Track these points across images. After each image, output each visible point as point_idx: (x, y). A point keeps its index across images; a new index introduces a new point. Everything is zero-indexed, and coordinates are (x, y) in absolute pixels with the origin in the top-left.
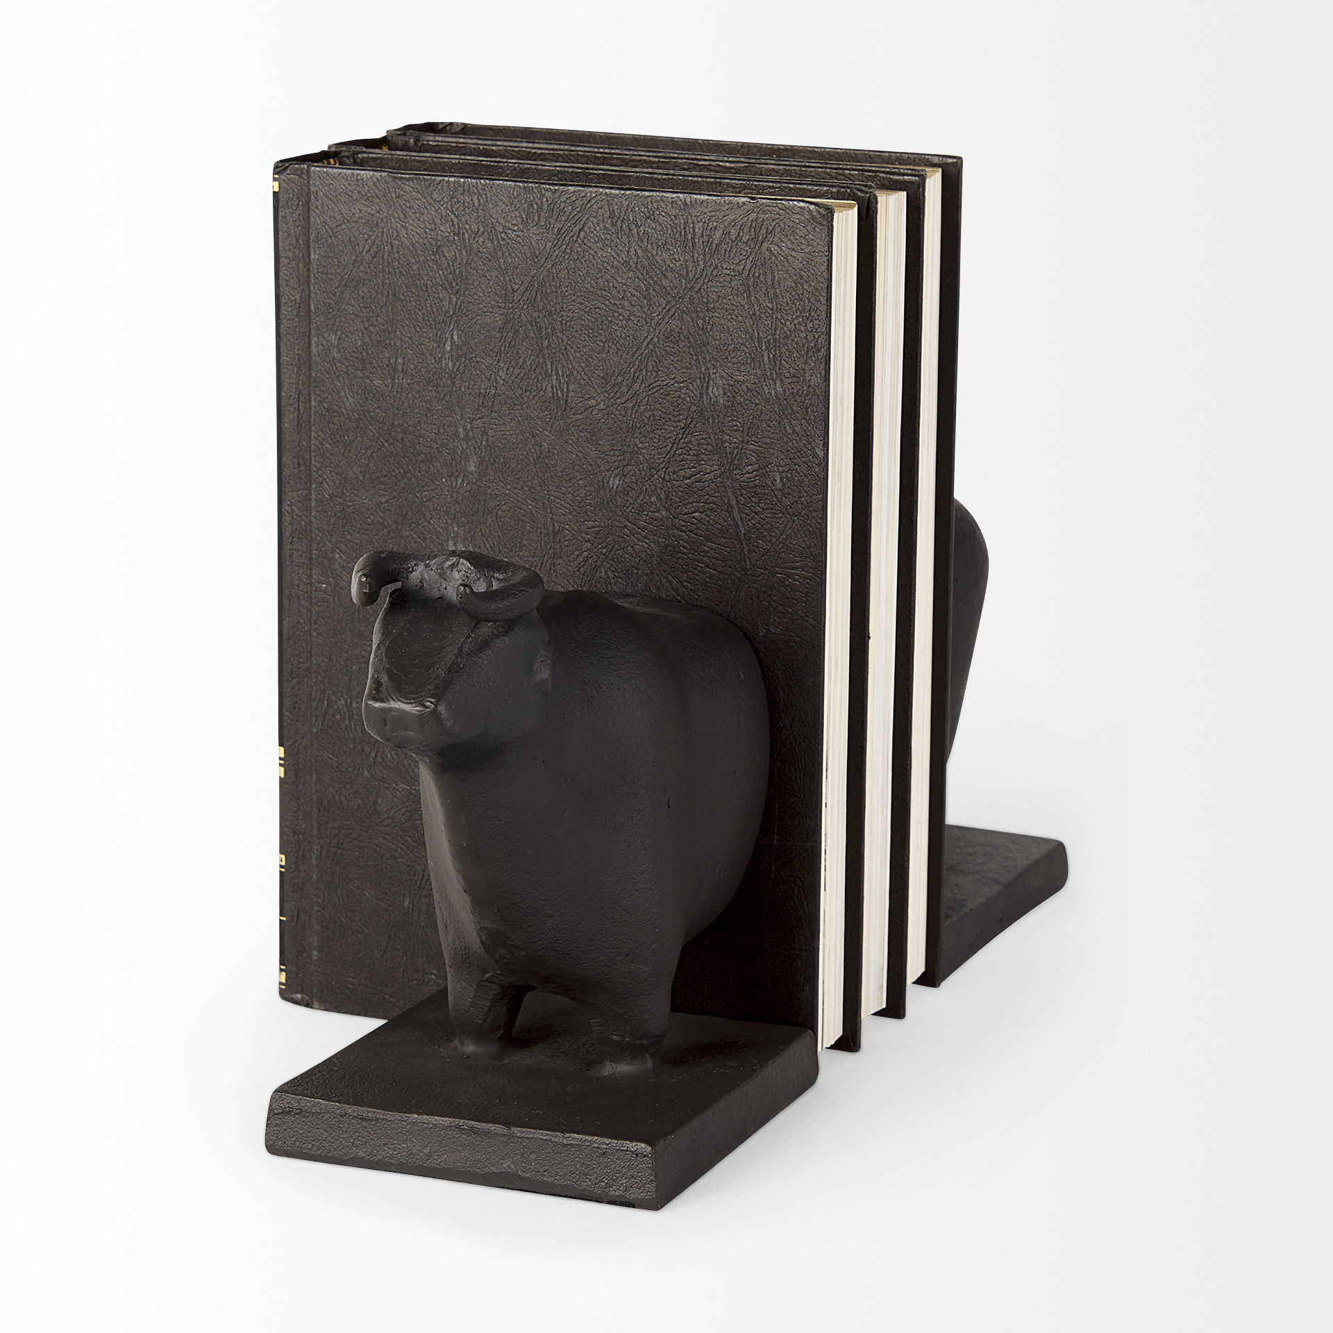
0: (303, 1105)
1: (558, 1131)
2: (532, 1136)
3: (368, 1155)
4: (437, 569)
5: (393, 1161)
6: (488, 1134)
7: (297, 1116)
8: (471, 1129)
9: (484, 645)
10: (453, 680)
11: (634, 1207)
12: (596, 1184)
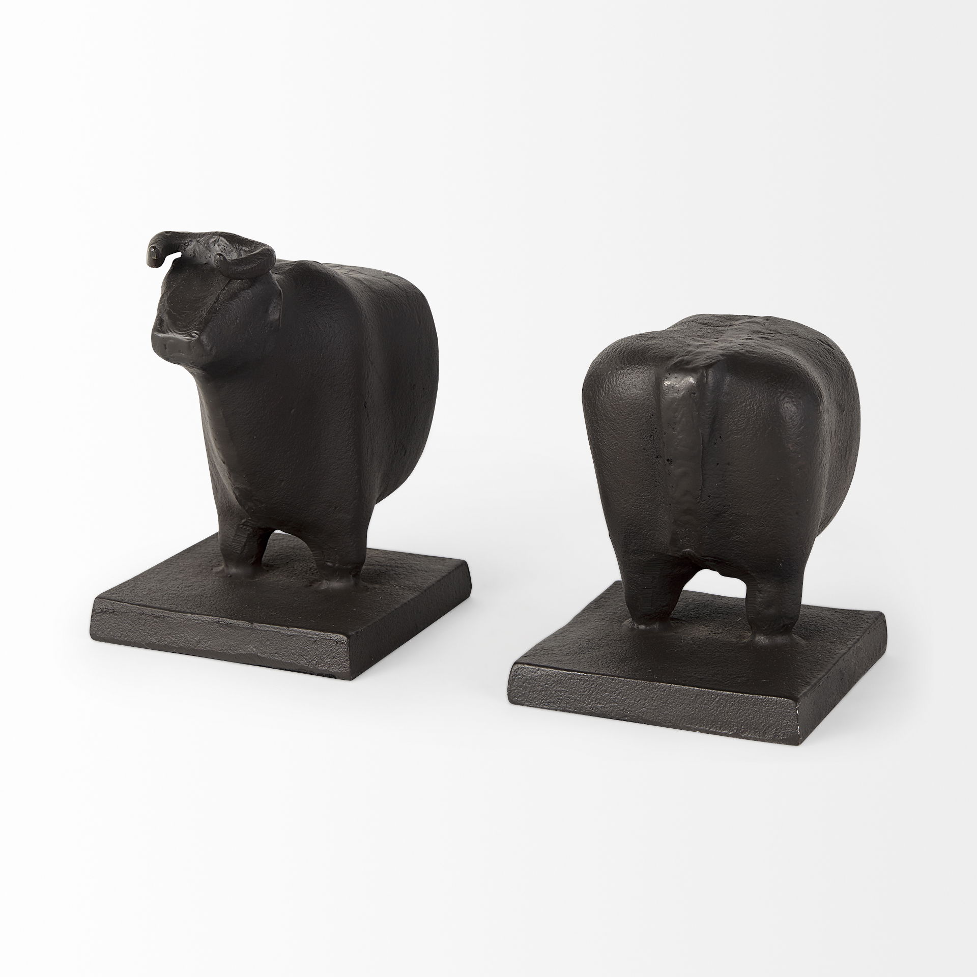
0: (115, 607)
1: (285, 626)
2: (267, 629)
3: (158, 641)
4: (205, 244)
5: (175, 646)
6: (237, 627)
7: (111, 615)
8: (227, 624)
9: (234, 296)
10: (211, 318)
11: (335, 678)
12: (310, 662)
